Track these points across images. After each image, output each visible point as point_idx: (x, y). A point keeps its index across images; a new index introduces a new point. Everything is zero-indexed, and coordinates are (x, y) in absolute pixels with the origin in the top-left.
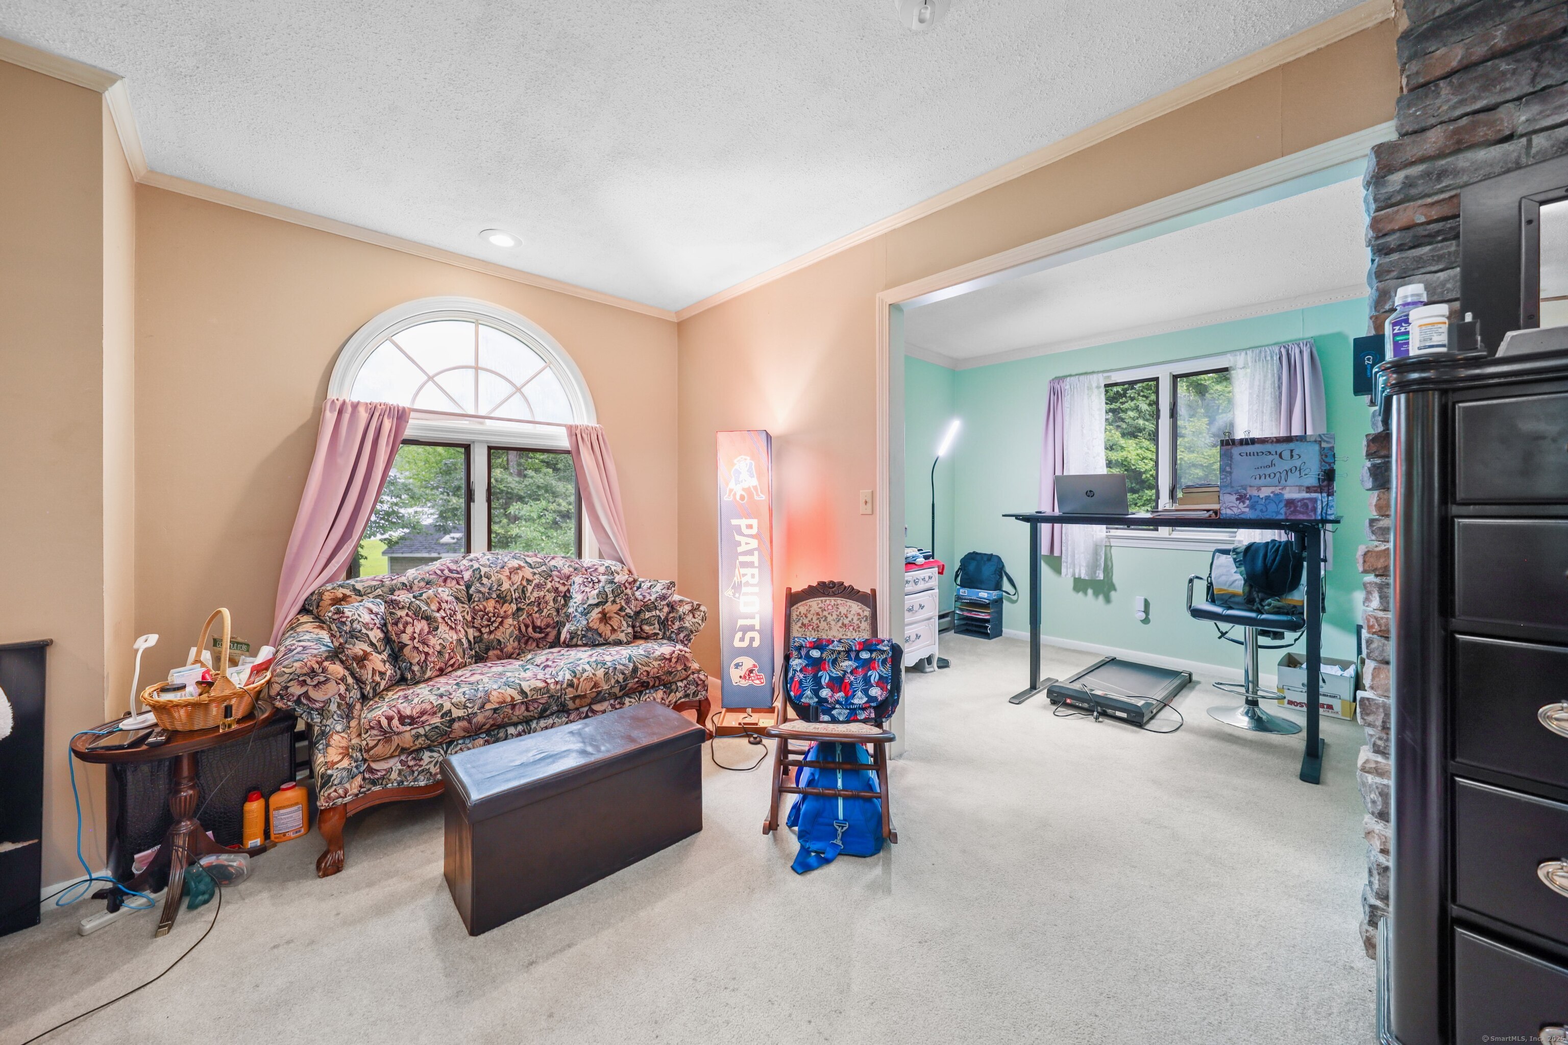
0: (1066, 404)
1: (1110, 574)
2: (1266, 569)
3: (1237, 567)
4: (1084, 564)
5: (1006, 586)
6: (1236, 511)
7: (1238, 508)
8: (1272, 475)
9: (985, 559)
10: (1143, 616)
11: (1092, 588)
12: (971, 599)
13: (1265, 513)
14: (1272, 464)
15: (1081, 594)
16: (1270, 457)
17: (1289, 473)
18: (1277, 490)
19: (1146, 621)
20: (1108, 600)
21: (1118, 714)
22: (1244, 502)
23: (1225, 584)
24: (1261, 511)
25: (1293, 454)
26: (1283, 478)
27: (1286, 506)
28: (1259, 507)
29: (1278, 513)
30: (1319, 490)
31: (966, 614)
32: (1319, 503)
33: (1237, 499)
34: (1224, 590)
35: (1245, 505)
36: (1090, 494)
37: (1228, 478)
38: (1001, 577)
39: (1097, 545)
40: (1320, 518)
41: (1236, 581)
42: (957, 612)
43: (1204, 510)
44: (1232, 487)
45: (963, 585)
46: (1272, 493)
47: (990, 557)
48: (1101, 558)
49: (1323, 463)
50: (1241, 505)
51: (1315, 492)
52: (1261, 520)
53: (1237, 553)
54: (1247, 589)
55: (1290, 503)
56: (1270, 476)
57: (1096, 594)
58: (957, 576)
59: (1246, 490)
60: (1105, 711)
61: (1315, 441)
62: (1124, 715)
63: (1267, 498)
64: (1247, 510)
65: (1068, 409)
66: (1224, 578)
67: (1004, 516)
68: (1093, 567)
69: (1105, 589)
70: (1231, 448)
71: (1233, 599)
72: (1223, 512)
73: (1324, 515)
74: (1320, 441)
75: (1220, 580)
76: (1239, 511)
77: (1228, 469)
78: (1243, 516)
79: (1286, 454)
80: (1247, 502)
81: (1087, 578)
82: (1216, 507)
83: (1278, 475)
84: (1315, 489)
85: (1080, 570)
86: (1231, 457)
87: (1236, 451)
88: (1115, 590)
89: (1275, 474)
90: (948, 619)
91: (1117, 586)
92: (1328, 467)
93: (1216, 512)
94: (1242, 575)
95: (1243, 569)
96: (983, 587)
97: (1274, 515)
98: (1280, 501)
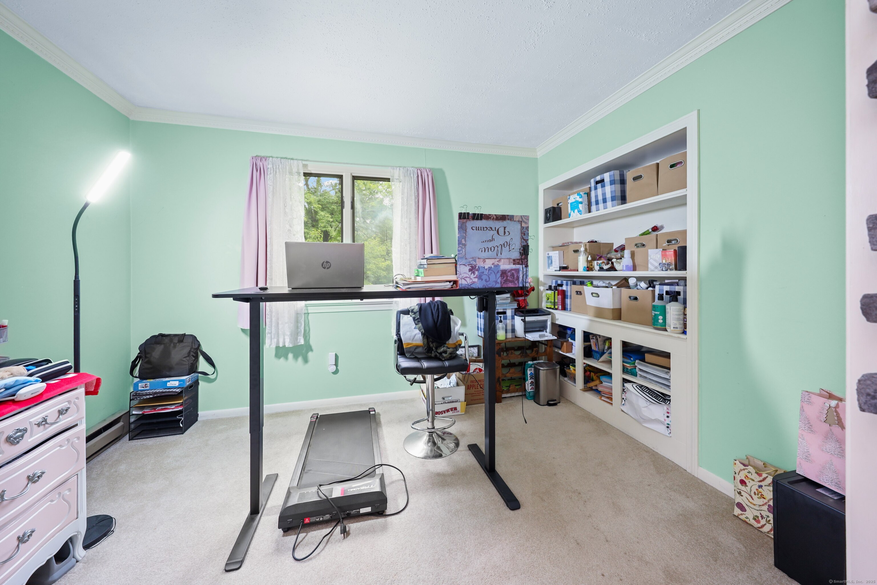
0: (269, 182)
1: (308, 338)
2: (435, 323)
3: (416, 324)
4: (288, 333)
5: (203, 365)
6: (469, 281)
7: (471, 279)
8: (493, 249)
9: (176, 340)
10: (334, 368)
11: (292, 353)
12: (156, 393)
13: (488, 283)
14: (493, 240)
15: (282, 360)
16: (492, 233)
17: (503, 246)
18: (496, 261)
19: (336, 372)
20: (306, 360)
21: (363, 511)
22: (474, 273)
23: (410, 339)
24: (486, 281)
25: (506, 231)
26: (499, 251)
27: (501, 276)
28: (484, 277)
29: (496, 282)
30: (521, 262)
31: (148, 411)
32: (521, 273)
33: (470, 270)
34: (410, 344)
35: (475, 276)
36: (326, 265)
37: (464, 250)
38: (197, 358)
39: (297, 314)
40: (521, 285)
41: (416, 335)
42: (134, 412)
43: (447, 281)
44: (466, 259)
45: (143, 377)
46: (493, 264)
47: (182, 338)
48: (301, 325)
49: (523, 240)
50: (472, 276)
51: (519, 264)
52: (486, 289)
53: (415, 313)
54: (426, 340)
55: (504, 273)
56: (491, 249)
57: (296, 357)
58: (134, 366)
59: (475, 261)
60: (349, 514)
61: (519, 221)
62: (368, 509)
63: (490, 268)
64: (476, 280)
65: (271, 187)
66: (408, 334)
67: (215, 296)
68: (295, 335)
69: (304, 351)
70: (466, 221)
71: (417, 350)
72: (460, 282)
73: (524, 284)
74: (521, 222)
75: (406, 336)
76: (471, 281)
77: (464, 242)
78: (474, 286)
79: (501, 231)
80: (477, 273)
81: (291, 346)
82: (454, 278)
83: (496, 248)
84: (518, 261)
85: (284, 339)
86: (466, 231)
87: (470, 224)
88: (312, 350)
89: (494, 248)
90: (120, 424)
91: (313, 347)
92: (525, 244)
93: (455, 282)
94: (420, 330)
95: (420, 325)
96: (172, 373)
97: (494, 284)
98: (498, 272)
